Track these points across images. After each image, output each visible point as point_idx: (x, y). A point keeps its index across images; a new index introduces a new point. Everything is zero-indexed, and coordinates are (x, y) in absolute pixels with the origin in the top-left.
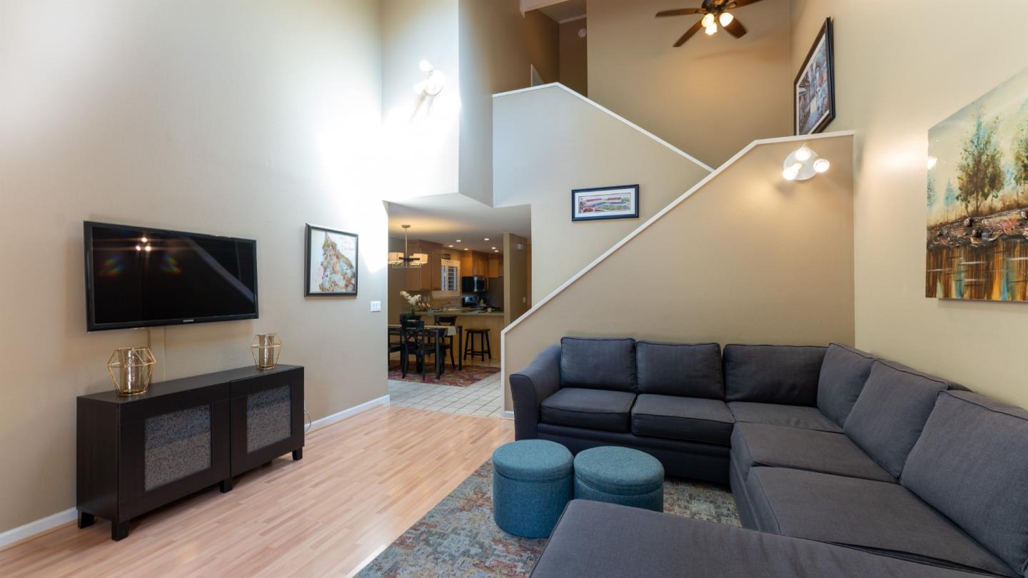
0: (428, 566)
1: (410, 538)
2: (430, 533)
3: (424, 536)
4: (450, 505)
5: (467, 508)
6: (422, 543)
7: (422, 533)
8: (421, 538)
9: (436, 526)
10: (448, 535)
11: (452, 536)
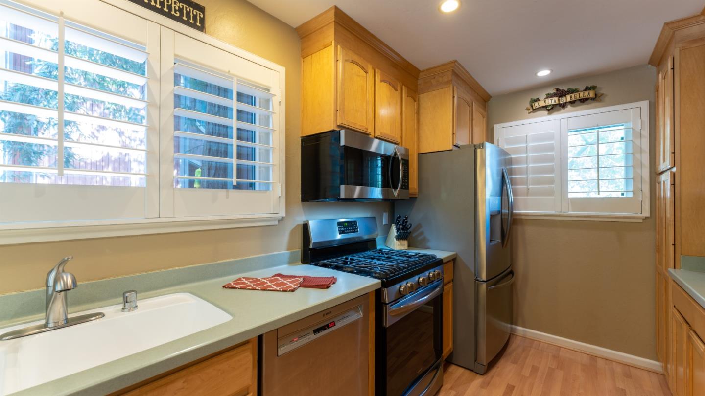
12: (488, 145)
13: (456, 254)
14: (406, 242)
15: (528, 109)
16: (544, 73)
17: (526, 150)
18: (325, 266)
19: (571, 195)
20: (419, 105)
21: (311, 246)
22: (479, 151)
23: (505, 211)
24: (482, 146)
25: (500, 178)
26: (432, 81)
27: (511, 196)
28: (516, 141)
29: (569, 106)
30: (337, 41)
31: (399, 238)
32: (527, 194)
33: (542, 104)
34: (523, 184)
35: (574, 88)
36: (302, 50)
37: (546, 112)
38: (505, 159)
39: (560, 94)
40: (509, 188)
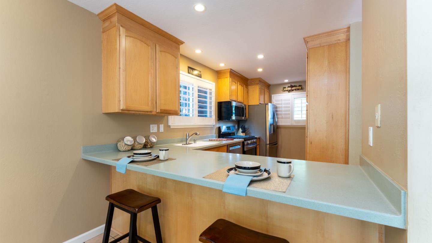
12: (270, 104)
13: (260, 137)
14: (244, 134)
15: (282, 90)
16: (286, 81)
17: (282, 104)
18: (226, 138)
19: (295, 119)
20: (248, 90)
21: (221, 133)
22: (267, 105)
23: (274, 124)
24: (268, 104)
25: (273, 113)
26: (253, 83)
27: (276, 120)
28: (279, 101)
29: (294, 91)
30: (230, 77)
31: (242, 132)
32: (282, 118)
33: (286, 89)
34: (280, 115)
35: (296, 85)
36: (218, 77)
37: (288, 92)
38: (275, 107)
39: (292, 87)
40: (276, 116)
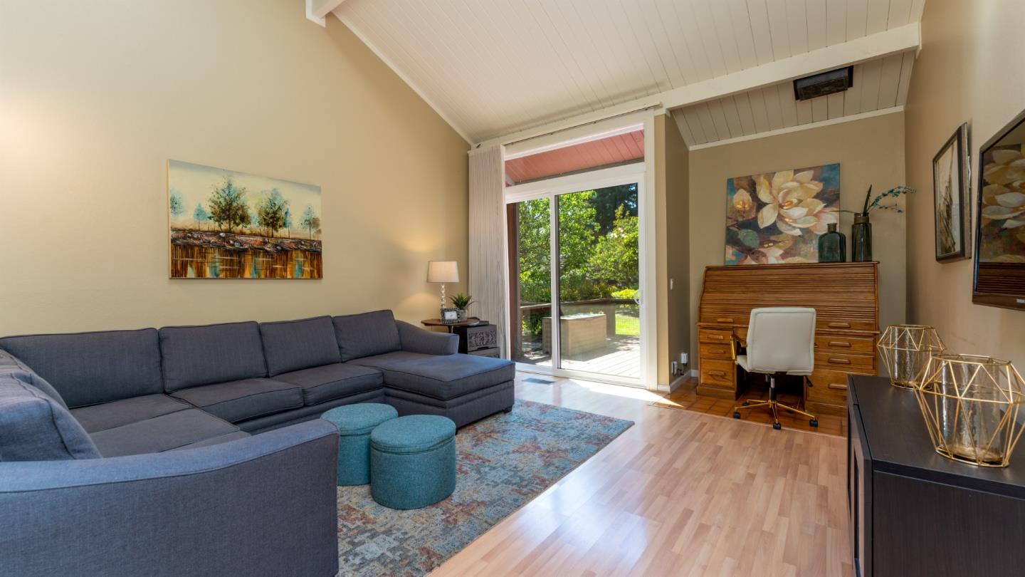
0: (523, 465)
1: (537, 484)
2: (519, 485)
3: (524, 483)
4: (493, 510)
5: (475, 504)
6: (527, 478)
7: (526, 486)
8: (526, 482)
9: (512, 490)
10: (502, 482)
11: (499, 481)
